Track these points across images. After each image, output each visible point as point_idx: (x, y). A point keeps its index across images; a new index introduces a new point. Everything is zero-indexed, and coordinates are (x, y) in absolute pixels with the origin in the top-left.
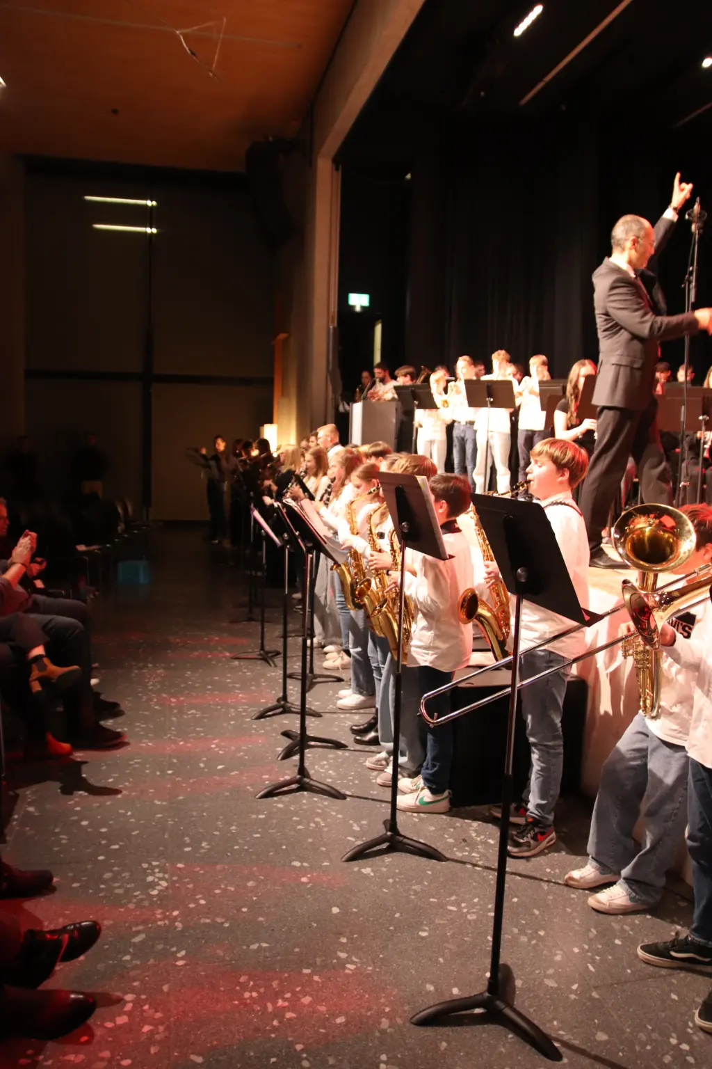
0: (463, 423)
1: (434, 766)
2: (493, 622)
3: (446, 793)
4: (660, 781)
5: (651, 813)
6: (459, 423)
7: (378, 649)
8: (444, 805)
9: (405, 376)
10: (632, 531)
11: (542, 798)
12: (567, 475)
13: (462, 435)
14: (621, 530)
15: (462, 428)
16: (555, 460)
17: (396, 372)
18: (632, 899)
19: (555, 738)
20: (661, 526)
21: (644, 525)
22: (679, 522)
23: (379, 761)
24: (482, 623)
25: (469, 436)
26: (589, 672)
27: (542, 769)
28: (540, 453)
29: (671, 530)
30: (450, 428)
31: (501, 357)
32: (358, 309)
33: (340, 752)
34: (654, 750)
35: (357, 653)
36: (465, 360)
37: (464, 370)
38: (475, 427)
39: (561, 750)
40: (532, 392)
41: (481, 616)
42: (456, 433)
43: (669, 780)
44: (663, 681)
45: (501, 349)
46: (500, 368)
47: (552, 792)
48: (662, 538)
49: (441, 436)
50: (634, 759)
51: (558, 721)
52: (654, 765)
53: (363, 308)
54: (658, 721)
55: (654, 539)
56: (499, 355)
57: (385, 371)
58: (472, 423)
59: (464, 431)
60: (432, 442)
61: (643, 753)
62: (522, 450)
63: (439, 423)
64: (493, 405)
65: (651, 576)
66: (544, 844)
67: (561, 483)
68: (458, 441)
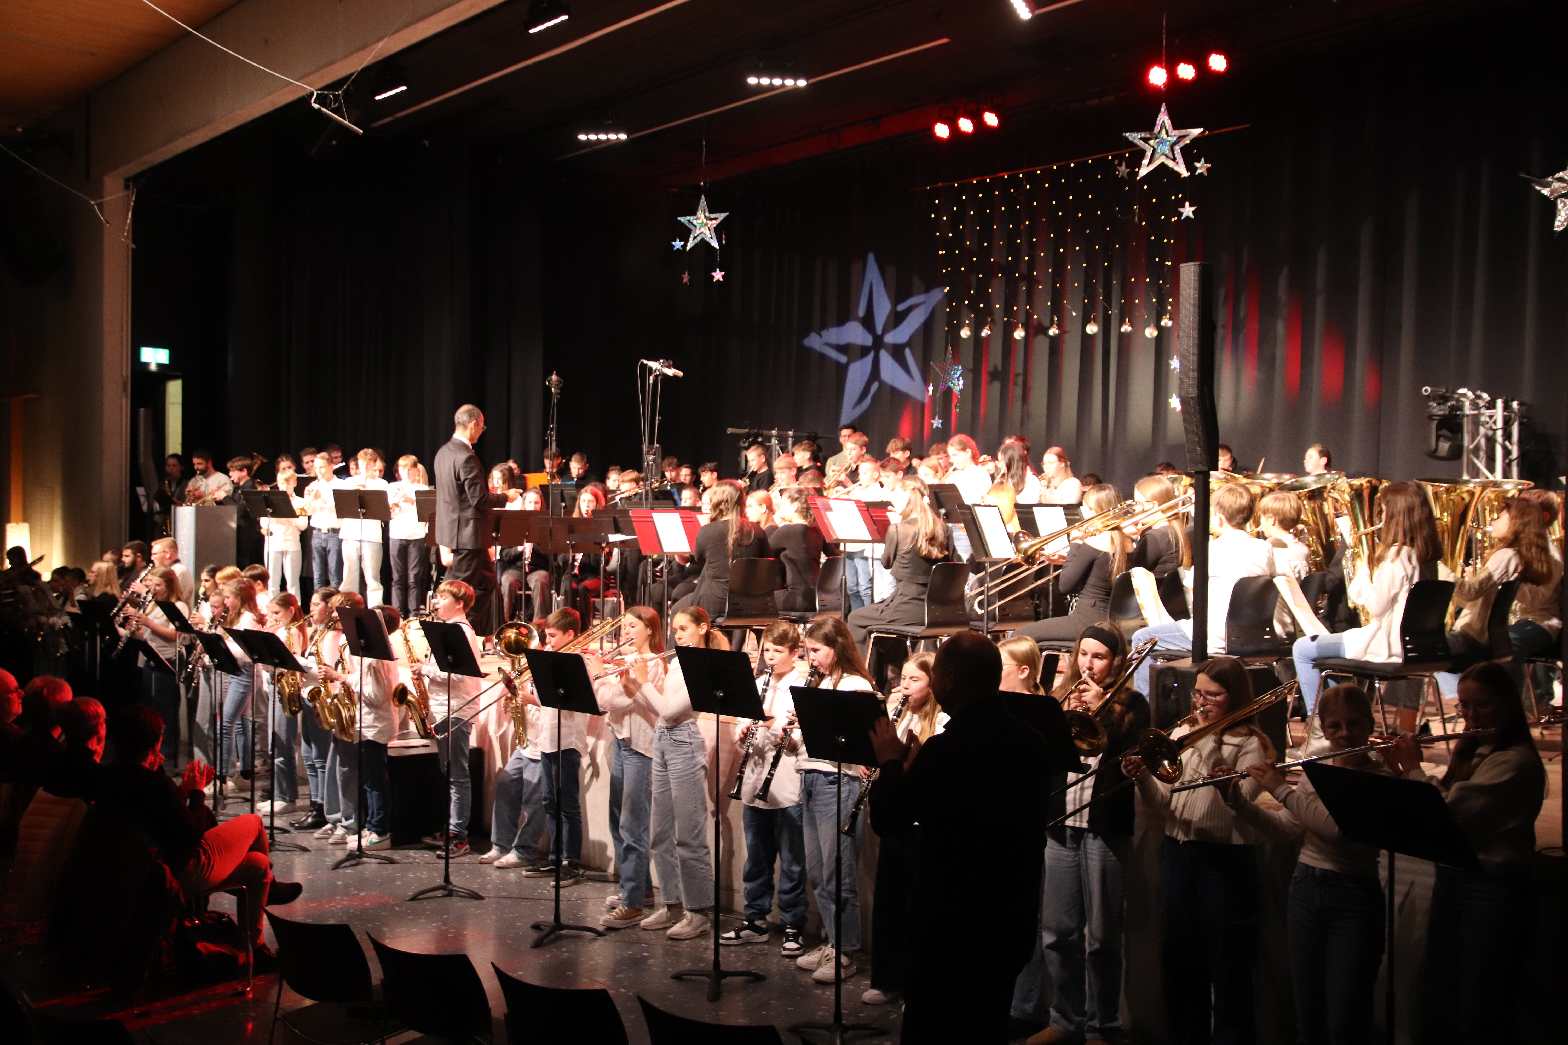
0: (325, 530)
1: (378, 814)
2: (417, 705)
3: (388, 835)
4: (530, 783)
5: (527, 802)
6: (320, 530)
7: (313, 745)
8: (387, 843)
9: (241, 470)
10: (505, 637)
11: (459, 819)
12: (462, 604)
13: (324, 545)
14: (498, 637)
15: (323, 537)
16: (454, 595)
17: (229, 465)
18: (520, 858)
19: (465, 777)
20: (520, 634)
21: (511, 634)
22: (530, 631)
23: (326, 831)
24: (409, 706)
25: (332, 546)
26: (485, 740)
27: (458, 799)
28: (444, 591)
29: (526, 636)
30: (305, 536)
31: (369, 457)
32: (153, 367)
33: (286, 835)
34: (526, 766)
35: (281, 762)
36: (323, 458)
37: (323, 470)
38: (341, 536)
39: (469, 785)
40: (407, 500)
41: (410, 701)
42: (315, 543)
43: (535, 781)
44: (529, 726)
45: (368, 447)
46: (367, 468)
47: (465, 814)
48: (521, 640)
49: (294, 546)
50: (515, 775)
51: (466, 765)
52: (526, 776)
53: (160, 366)
54: (527, 749)
55: (517, 641)
56: (366, 454)
57: (207, 462)
58: (336, 531)
59: (326, 541)
60: (283, 554)
61: (520, 771)
62: (396, 562)
63: (291, 530)
64: (366, 516)
65: (517, 662)
66: (462, 851)
67: (459, 609)
68: (318, 552)
